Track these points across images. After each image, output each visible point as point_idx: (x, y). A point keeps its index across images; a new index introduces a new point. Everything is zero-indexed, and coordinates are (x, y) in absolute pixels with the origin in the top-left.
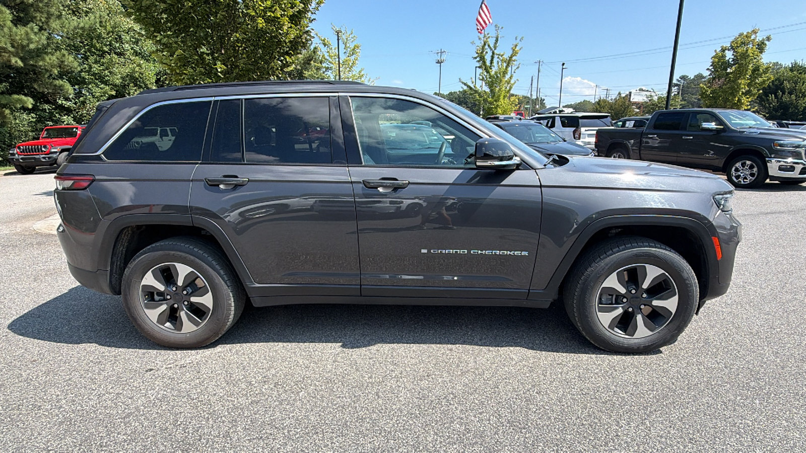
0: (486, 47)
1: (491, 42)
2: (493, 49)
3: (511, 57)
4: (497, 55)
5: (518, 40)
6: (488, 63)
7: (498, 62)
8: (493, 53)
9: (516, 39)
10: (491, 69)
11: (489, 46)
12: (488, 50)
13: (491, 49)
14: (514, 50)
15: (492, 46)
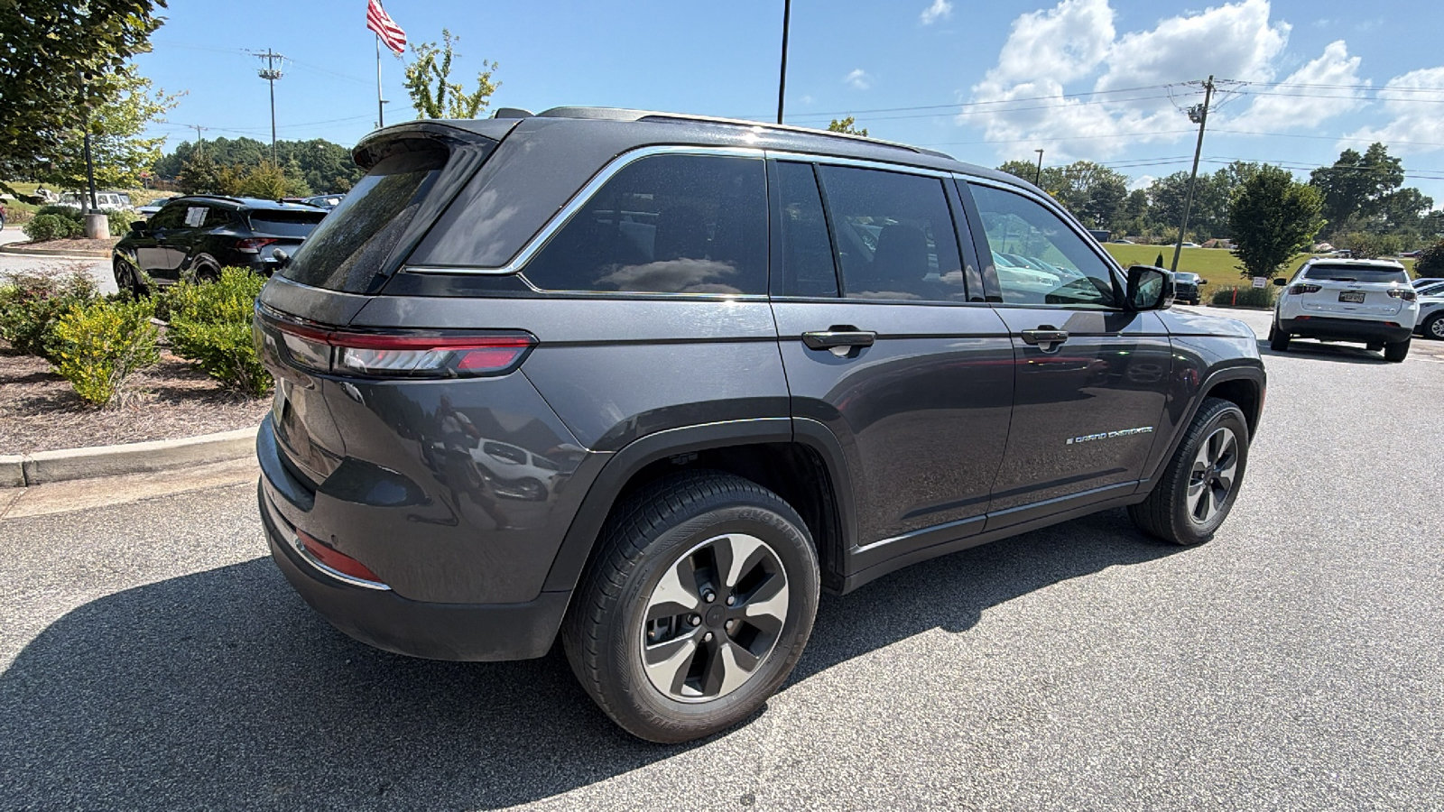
0: (430, 68)
1: (439, 61)
2: (442, 76)
3: (479, 96)
4: (449, 86)
5: (489, 65)
6: (434, 101)
7: (451, 102)
8: (442, 83)
9: (485, 63)
10: (440, 112)
11: (434, 67)
12: (433, 75)
13: (439, 75)
14: (483, 83)
15: (439, 68)
